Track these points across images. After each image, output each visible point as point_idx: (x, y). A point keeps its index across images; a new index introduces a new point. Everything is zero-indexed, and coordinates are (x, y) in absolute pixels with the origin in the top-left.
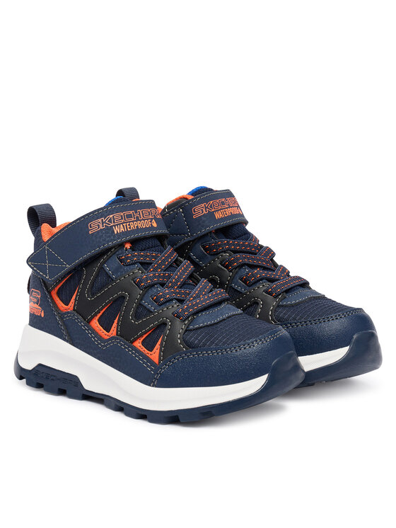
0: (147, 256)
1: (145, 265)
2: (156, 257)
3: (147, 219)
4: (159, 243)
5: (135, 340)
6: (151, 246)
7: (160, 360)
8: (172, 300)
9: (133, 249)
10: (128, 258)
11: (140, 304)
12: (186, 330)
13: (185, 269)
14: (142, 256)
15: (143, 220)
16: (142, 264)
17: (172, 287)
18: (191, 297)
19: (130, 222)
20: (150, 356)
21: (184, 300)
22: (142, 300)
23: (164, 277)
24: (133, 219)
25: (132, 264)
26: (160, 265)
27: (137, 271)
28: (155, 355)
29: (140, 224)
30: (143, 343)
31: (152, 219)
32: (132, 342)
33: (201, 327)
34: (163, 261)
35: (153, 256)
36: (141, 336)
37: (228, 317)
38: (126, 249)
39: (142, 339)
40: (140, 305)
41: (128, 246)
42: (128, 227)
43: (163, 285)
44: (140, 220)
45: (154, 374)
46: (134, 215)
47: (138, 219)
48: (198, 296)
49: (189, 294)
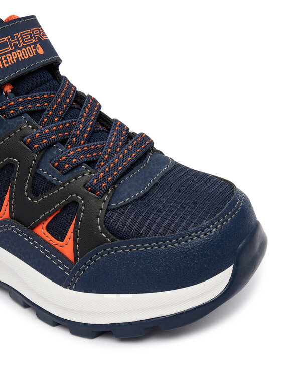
0: (36, 101)
1: (36, 114)
2: (48, 100)
3: (30, 45)
4: (50, 76)
5: (37, 225)
6: (39, 82)
7: (76, 257)
8: (81, 165)
9: (15, 92)
10: (9, 108)
11: (36, 173)
12: (108, 210)
13: (90, 110)
14: (30, 101)
15: (23, 47)
16: (31, 113)
17: (78, 143)
18: (106, 153)
19: (5, 54)
20: (61, 249)
21: (96, 161)
22: (38, 167)
23: (65, 129)
24: (9, 49)
25: (17, 116)
26: (55, 111)
27: (26, 125)
28: (67, 247)
29: (21, 55)
30: (48, 228)
31: (35, 44)
32: (33, 228)
33: (129, 204)
34: (60, 104)
35: (45, 99)
36: (45, 219)
37: (162, 178)
38: (6, 93)
39: (46, 223)
40: (36, 175)
41: (8, 89)
42: (4, 61)
43: (63, 142)
44: (20, 49)
45: (70, 277)
46: (10, 43)
47: (16, 48)
48: (114, 151)
49: (102, 149)
